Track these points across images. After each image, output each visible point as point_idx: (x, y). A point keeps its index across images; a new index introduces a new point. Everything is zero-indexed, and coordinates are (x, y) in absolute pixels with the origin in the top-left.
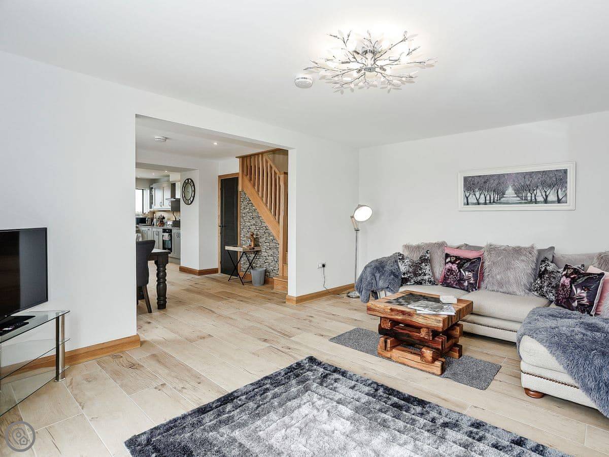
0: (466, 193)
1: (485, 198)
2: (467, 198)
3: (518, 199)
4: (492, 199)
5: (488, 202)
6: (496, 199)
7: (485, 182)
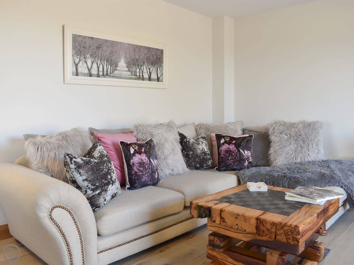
0: (75, 58)
1: (98, 68)
2: (76, 65)
3: (129, 73)
4: (105, 70)
5: (101, 73)
6: (109, 71)
7: (98, 48)
